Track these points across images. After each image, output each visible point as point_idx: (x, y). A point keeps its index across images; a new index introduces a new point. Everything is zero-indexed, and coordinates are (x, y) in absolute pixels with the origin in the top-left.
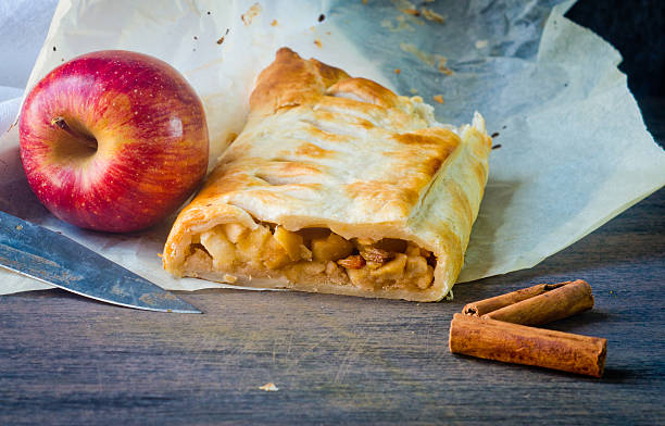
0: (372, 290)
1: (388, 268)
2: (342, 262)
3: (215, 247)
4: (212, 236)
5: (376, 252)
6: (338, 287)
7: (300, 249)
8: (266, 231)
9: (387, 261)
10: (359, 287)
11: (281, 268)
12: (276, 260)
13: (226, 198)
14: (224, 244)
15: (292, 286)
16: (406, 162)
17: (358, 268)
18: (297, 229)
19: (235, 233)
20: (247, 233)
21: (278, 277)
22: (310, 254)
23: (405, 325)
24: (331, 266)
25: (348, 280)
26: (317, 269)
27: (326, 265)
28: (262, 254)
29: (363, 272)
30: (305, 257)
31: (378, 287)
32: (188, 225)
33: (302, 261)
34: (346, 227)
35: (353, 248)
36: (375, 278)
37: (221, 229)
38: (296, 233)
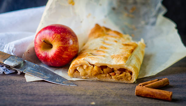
0: (117, 80)
1: (121, 75)
2: (110, 74)
3: (80, 70)
4: (80, 68)
5: (118, 71)
6: (109, 80)
7: (100, 71)
8: (92, 66)
9: (121, 74)
10: (114, 80)
11: (96, 75)
12: (95, 73)
13: (83, 59)
14: (82, 70)
15: (98, 80)
16: (125, 50)
17: (114, 75)
18: (100, 66)
19: (85, 67)
20: (88, 67)
21: (95, 77)
22: (103, 72)
23: (125, 89)
24: (108, 75)
25: (112, 78)
26: (104, 75)
27: (106, 75)
28: (91, 72)
29: (115, 76)
30: (101, 72)
31: (119, 80)
32: (74, 65)
33: (101, 74)
34: (111, 65)
35: (113, 70)
36: (118, 77)
37: (82, 66)
38: (99, 67)
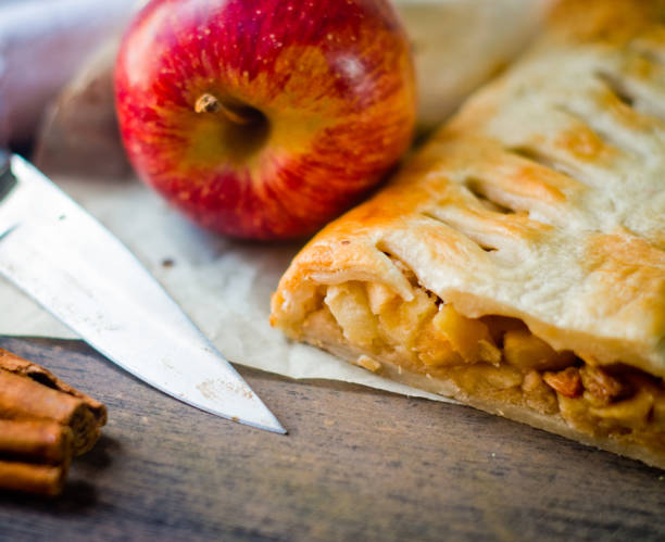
0: (592, 435)
1: (618, 412)
2: (552, 381)
3: (345, 312)
4: (343, 294)
5: (601, 379)
6: (538, 415)
7: (480, 346)
8: (426, 305)
9: (615, 400)
10: (571, 426)
11: (448, 367)
12: (437, 356)
14: (360, 312)
15: (464, 399)
17: (571, 397)
18: (475, 315)
19: (379, 298)
20: (396, 303)
21: (441, 378)
22: (496, 355)
24: (531, 380)
25: (555, 409)
26: (508, 381)
27: (523, 377)
28: (417, 342)
29: (578, 405)
30: (488, 358)
31: (602, 433)
32: (307, 270)
33: (483, 364)
34: (555, 332)
35: (570, 362)
36: (598, 419)
37: (359, 287)
38: (473, 320)
